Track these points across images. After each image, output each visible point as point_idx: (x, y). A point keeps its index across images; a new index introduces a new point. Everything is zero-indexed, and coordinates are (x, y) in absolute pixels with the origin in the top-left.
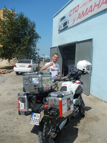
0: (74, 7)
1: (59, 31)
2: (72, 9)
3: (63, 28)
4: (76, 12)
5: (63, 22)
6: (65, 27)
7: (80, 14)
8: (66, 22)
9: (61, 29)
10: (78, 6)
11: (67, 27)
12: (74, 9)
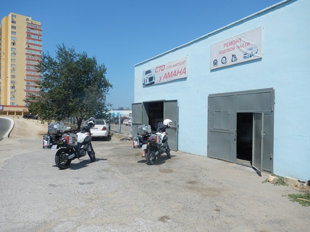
0: (160, 65)
1: (143, 84)
2: (158, 66)
3: (148, 82)
4: (162, 70)
5: (149, 76)
6: (151, 82)
7: (166, 74)
8: (152, 77)
9: (146, 83)
10: (164, 65)
11: (153, 83)
12: (160, 67)
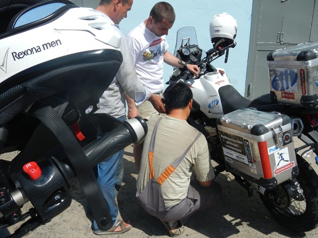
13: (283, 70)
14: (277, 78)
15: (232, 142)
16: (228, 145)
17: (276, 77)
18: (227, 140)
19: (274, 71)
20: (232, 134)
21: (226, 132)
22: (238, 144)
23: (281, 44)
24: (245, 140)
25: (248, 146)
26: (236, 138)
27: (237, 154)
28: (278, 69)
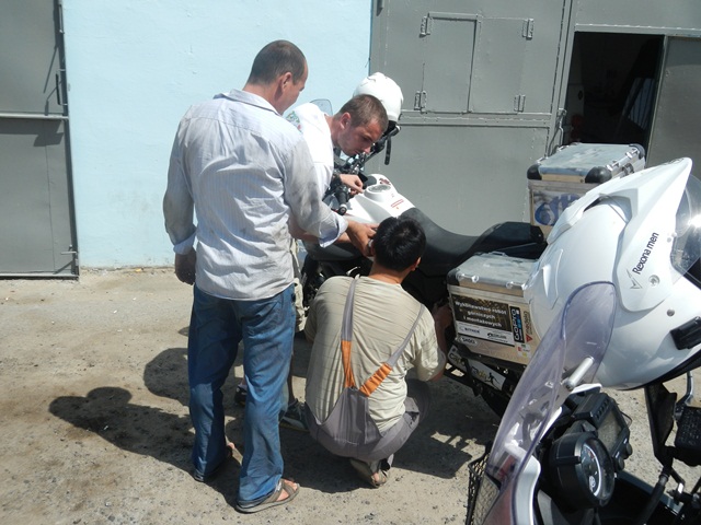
13: (559, 195)
14: (547, 206)
15: (482, 312)
16: (471, 316)
17: (543, 204)
18: (470, 309)
19: (542, 196)
20: (483, 299)
21: (469, 296)
22: (495, 314)
23: (422, 113)
24: (512, 308)
25: (519, 316)
26: (492, 304)
27: (491, 331)
28: (547, 192)
